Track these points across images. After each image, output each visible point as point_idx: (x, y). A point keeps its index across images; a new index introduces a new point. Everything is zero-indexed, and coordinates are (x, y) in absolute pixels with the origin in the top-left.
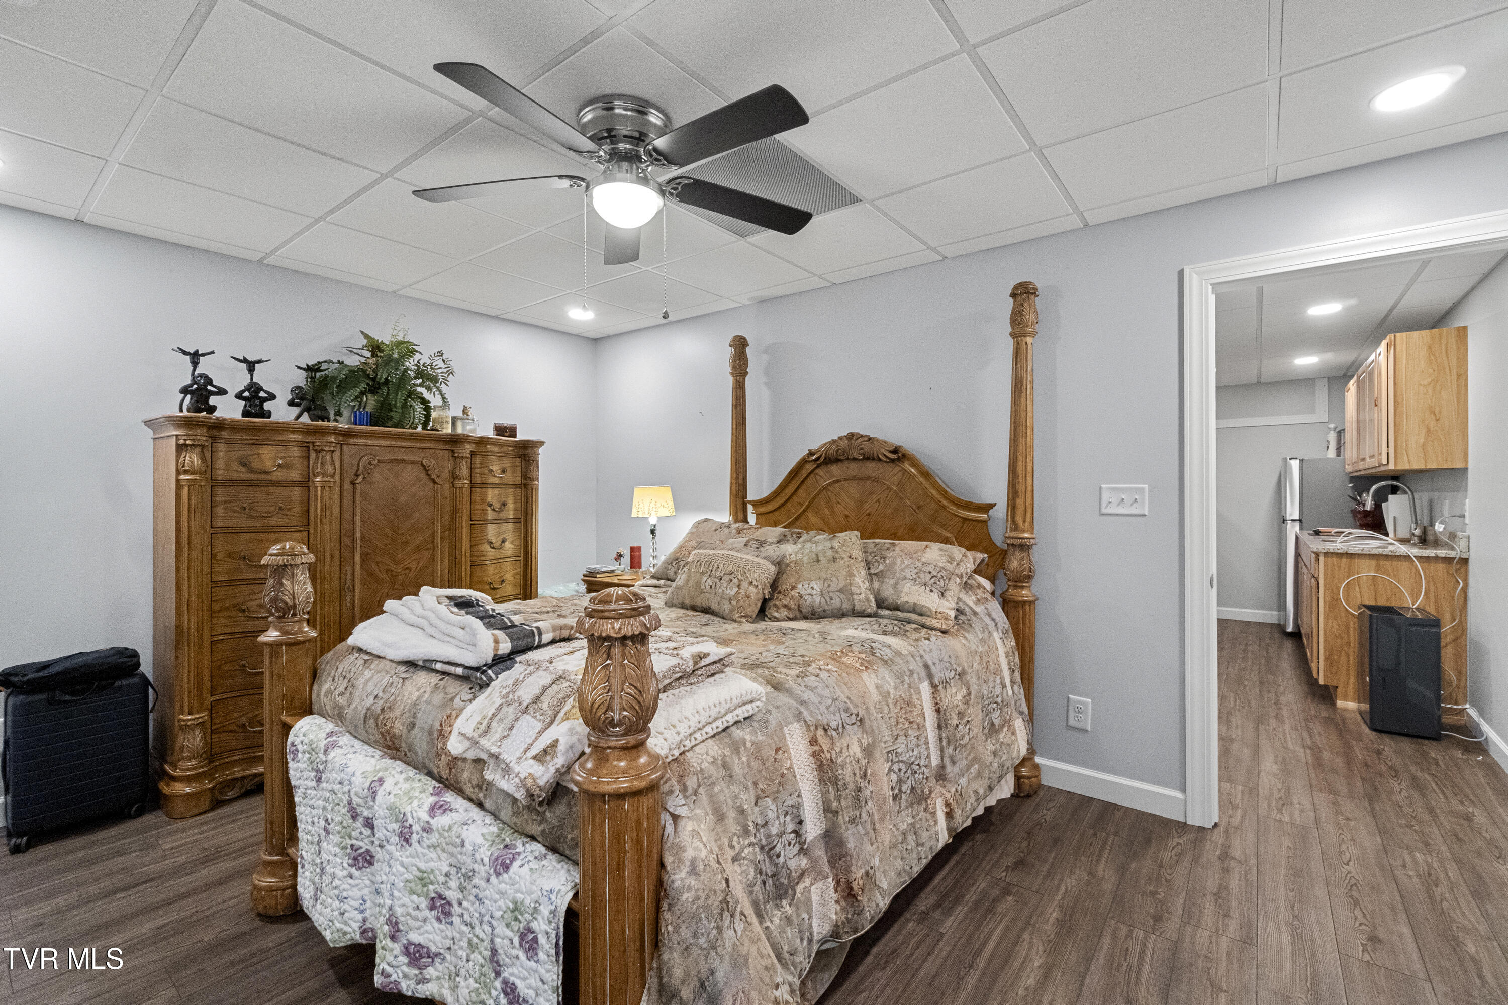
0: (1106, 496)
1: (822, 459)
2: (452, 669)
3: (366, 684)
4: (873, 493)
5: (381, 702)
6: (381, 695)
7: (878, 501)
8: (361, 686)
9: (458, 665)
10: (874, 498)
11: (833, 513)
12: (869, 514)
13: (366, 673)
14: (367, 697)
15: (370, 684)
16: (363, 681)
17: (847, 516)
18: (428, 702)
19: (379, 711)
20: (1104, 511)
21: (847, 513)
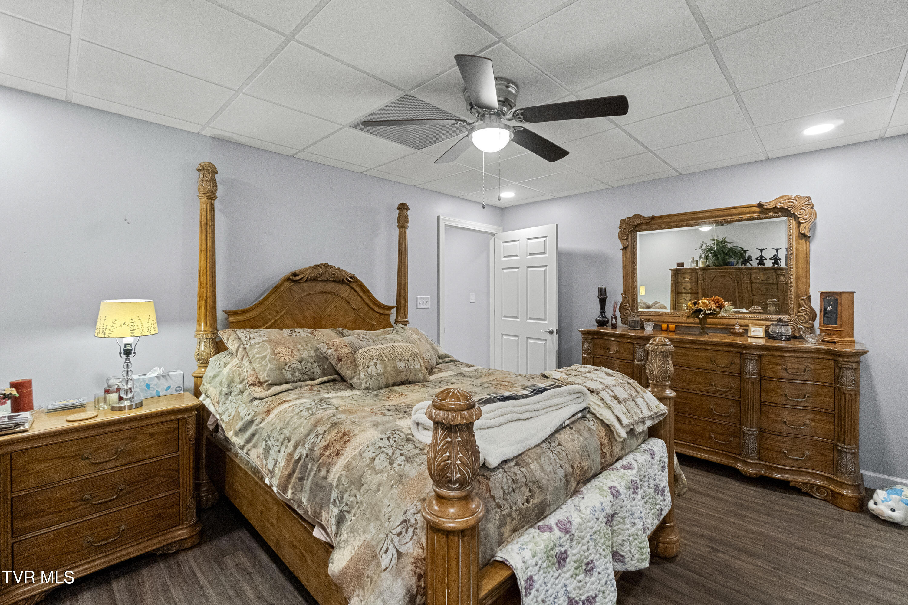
0: (419, 301)
1: (305, 279)
2: (576, 417)
3: (544, 471)
4: (332, 302)
5: (567, 465)
6: (561, 463)
7: (336, 307)
8: (543, 474)
9: (577, 413)
10: (333, 305)
11: (304, 316)
12: (329, 316)
13: (532, 466)
14: (555, 473)
15: (545, 468)
16: (538, 472)
17: (314, 318)
18: (586, 439)
19: (571, 470)
20: (418, 307)
21: (314, 315)
